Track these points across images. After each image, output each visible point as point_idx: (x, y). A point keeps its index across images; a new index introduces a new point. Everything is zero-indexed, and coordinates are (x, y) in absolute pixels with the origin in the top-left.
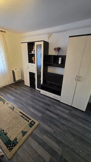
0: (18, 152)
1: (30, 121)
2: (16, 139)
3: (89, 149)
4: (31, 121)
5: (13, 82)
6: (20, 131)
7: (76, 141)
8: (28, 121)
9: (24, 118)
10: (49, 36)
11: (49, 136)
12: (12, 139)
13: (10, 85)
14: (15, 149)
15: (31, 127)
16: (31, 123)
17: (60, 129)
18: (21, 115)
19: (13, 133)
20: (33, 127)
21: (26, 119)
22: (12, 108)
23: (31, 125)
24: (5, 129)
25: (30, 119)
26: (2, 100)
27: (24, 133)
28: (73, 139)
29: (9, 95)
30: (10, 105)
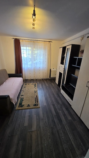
0: (20, 110)
1: (36, 103)
2: (24, 105)
3: (54, 153)
4: (37, 103)
5: (48, 77)
6: (28, 104)
7: (50, 138)
8: (36, 102)
9: (35, 99)
10: (82, 39)
11: (37, 117)
12: (23, 104)
13: (46, 80)
14: (20, 108)
15: (34, 106)
16: (36, 104)
17: (48, 122)
18: (36, 97)
19: (25, 102)
20: (35, 107)
21: (36, 101)
22: (35, 92)
23: (35, 105)
24: (24, 98)
25: (37, 102)
26: (35, 86)
27: (29, 106)
28: (49, 134)
29: (40, 85)
30: (36, 90)
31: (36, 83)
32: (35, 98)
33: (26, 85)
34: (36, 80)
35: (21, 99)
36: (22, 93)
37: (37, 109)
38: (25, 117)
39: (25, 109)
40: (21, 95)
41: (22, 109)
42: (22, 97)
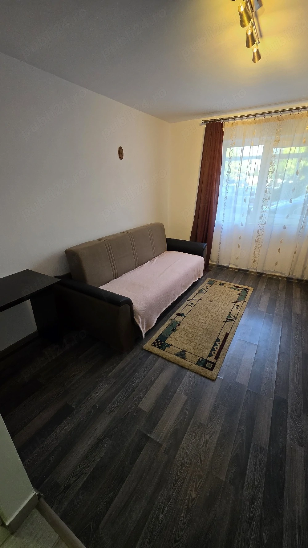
0: (152, 356)
1: (212, 359)
2: (169, 346)
4: (214, 361)
6: (184, 347)
7: (189, 509)
8: (210, 355)
9: (215, 344)
11: (188, 407)
12: (169, 341)
14: (156, 350)
15: (199, 363)
16: (207, 361)
18: (222, 338)
19: (178, 339)
20: (198, 368)
21: (213, 349)
22: (231, 319)
23: (203, 363)
24: (182, 326)
25: (217, 358)
26: (242, 296)
27: (182, 354)
28: (194, 495)
29: (265, 299)
30: (235, 311)
31: (251, 290)
32: (218, 340)
33: (209, 286)
34: (260, 276)
35: (171, 325)
36: (184, 308)
37: (203, 379)
38: (152, 382)
39: (165, 359)
40: (178, 311)
41: (159, 356)
42: (179, 319)
